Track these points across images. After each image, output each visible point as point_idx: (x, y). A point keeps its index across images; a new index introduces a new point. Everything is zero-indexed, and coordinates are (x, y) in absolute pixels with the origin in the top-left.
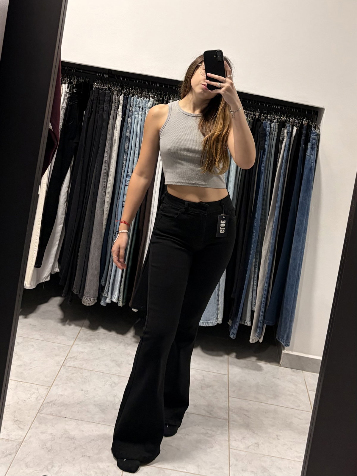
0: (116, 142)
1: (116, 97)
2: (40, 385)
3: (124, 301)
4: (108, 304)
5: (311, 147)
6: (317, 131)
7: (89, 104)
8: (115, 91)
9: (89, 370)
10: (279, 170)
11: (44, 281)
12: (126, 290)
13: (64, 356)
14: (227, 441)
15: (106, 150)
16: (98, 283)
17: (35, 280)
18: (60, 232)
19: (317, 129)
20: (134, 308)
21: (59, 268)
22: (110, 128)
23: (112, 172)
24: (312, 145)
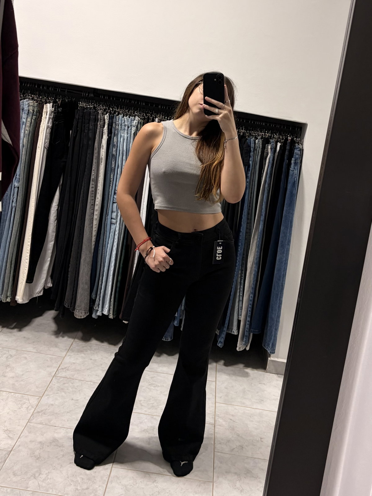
0: (103, 160)
1: (102, 116)
2: (31, 395)
3: (115, 313)
4: (99, 316)
5: (294, 162)
6: (300, 146)
7: (75, 123)
8: (100, 110)
9: (80, 380)
10: (263, 184)
11: (37, 295)
12: (116, 303)
13: (56, 367)
14: (212, 444)
15: (93, 169)
16: (89, 297)
17: (28, 294)
18: (52, 248)
19: (300, 145)
20: (125, 321)
21: (51, 283)
22: (96, 147)
23: (100, 190)
24: (296, 160)
